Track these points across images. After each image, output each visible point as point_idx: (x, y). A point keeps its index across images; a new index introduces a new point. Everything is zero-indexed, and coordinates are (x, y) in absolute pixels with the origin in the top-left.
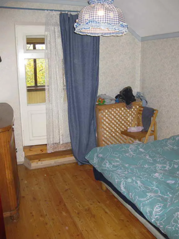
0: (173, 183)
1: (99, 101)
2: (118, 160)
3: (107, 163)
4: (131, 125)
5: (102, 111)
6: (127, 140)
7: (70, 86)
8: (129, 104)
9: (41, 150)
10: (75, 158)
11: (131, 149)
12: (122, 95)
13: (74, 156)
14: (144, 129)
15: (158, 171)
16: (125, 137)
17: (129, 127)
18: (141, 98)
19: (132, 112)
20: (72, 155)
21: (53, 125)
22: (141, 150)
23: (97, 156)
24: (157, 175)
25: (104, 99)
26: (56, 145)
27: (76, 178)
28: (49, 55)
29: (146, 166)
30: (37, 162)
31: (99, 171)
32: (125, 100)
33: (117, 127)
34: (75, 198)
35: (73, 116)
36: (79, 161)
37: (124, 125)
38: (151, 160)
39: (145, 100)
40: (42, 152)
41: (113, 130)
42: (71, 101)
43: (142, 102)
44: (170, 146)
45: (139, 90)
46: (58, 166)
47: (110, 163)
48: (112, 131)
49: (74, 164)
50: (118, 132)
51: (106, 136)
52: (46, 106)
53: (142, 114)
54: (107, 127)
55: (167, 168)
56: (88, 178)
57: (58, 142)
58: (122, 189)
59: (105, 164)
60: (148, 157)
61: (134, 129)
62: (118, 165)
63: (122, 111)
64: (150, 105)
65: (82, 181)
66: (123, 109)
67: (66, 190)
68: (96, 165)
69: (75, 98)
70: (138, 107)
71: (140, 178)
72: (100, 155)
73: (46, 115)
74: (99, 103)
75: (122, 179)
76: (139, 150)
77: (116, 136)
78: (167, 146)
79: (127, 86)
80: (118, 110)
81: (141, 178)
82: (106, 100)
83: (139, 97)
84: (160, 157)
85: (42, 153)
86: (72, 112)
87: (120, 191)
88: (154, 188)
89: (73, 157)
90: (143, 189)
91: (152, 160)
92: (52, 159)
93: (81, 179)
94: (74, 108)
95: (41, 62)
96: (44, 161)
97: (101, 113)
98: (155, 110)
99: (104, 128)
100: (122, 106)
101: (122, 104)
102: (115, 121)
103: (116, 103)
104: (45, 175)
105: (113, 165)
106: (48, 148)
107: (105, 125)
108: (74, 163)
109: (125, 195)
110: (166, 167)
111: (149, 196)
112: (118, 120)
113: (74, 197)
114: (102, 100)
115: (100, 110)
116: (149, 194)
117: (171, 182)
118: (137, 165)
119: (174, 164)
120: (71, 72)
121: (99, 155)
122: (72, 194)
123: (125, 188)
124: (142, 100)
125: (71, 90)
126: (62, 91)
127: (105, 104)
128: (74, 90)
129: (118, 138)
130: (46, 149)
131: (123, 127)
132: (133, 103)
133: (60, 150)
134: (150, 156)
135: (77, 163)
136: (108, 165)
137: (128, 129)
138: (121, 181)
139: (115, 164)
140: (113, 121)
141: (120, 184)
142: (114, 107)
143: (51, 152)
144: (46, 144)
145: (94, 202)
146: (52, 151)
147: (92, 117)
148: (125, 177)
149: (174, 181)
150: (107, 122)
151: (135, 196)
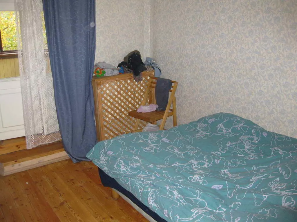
0: (220, 188)
1: (96, 72)
2: (137, 158)
3: (121, 164)
4: (140, 103)
5: (102, 86)
6: (136, 124)
7: (54, 52)
8: (138, 75)
9: (17, 146)
10: (68, 153)
11: (150, 140)
12: (127, 62)
13: (65, 150)
14: (158, 108)
15: (196, 171)
16: (134, 119)
17: (137, 106)
18: (153, 66)
19: (142, 85)
20: (63, 149)
21: (32, 109)
22: (164, 140)
23: (105, 153)
24: (196, 177)
25: (103, 69)
26: (38, 138)
27: (73, 183)
28: (22, 6)
29: (177, 164)
30: (13, 164)
31: (110, 175)
32: (132, 70)
33: (123, 107)
34: (76, 215)
35: (61, 94)
36: (73, 157)
37: (131, 104)
38: (181, 155)
39: (159, 69)
40: (19, 148)
41: (117, 111)
42: (58, 74)
43: (154, 72)
44: (202, 132)
45: (149, 55)
46: (44, 166)
47: (127, 164)
48: (115, 112)
49: (67, 162)
50: (123, 113)
51: (107, 119)
52: (21, 82)
53: (156, 88)
54: (109, 107)
55: (205, 166)
56: (90, 182)
57: (41, 132)
58: (151, 204)
59: (118, 166)
60: (176, 151)
61: (146, 109)
62: (138, 166)
63: (129, 84)
64: (165, 75)
65: (82, 187)
66: (129, 81)
67: (62, 204)
68: (104, 167)
69: (62, 69)
70: (149, 78)
71: (175, 185)
72: (110, 152)
73: (22, 95)
74: (97, 74)
75: (150, 189)
76: (162, 141)
77: (121, 119)
78: (198, 132)
79: (133, 50)
80: (123, 83)
81: (177, 186)
82: (106, 70)
83: (150, 64)
84: (192, 150)
85: (19, 150)
86: (60, 89)
87: (146, 205)
88: (197, 198)
89: (65, 152)
90: (185, 204)
91: (183, 154)
92: (34, 158)
93: (79, 185)
94: (62, 83)
95: (5, 17)
96: (23, 161)
97: (101, 88)
98: (174, 82)
99: (105, 109)
100: (128, 78)
101: (127, 75)
102: (120, 99)
103: (120, 74)
104: (27, 183)
105: (131, 167)
106: (27, 143)
107: (106, 105)
108: (66, 160)
109: (156, 212)
110: (204, 164)
111: (196, 214)
112: (123, 96)
113: (74, 214)
114: (100, 70)
115: (98, 84)
116: (195, 211)
117: (217, 187)
118: (164, 164)
119: (214, 158)
120: (56, 31)
121: (108, 152)
122: (71, 209)
123: (155, 202)
124: (154, 69)
125: (56, 58)
126: (43, 59)
127: (105, 75)
128: (61, 58)
129: (124, 122)
130: (25, 144)
131: (130, 105)
132: (143, 73)
133: (44, 143)
134: (179, 150)
135: (70, 160)
136: (122, 167)
137: (137, 108)
138: (148, 192)
139: (135, 165)
140: (117, 99)
141: (147, 197)
142: (117, 79)
143: (31, 148)
144: (24, 137)
145: (104, 218)
146: (34, 147)
147: (87, 94)
148: (153, 185)
149: (222, 186)
150: (109, 101)
151: (174, 214)
